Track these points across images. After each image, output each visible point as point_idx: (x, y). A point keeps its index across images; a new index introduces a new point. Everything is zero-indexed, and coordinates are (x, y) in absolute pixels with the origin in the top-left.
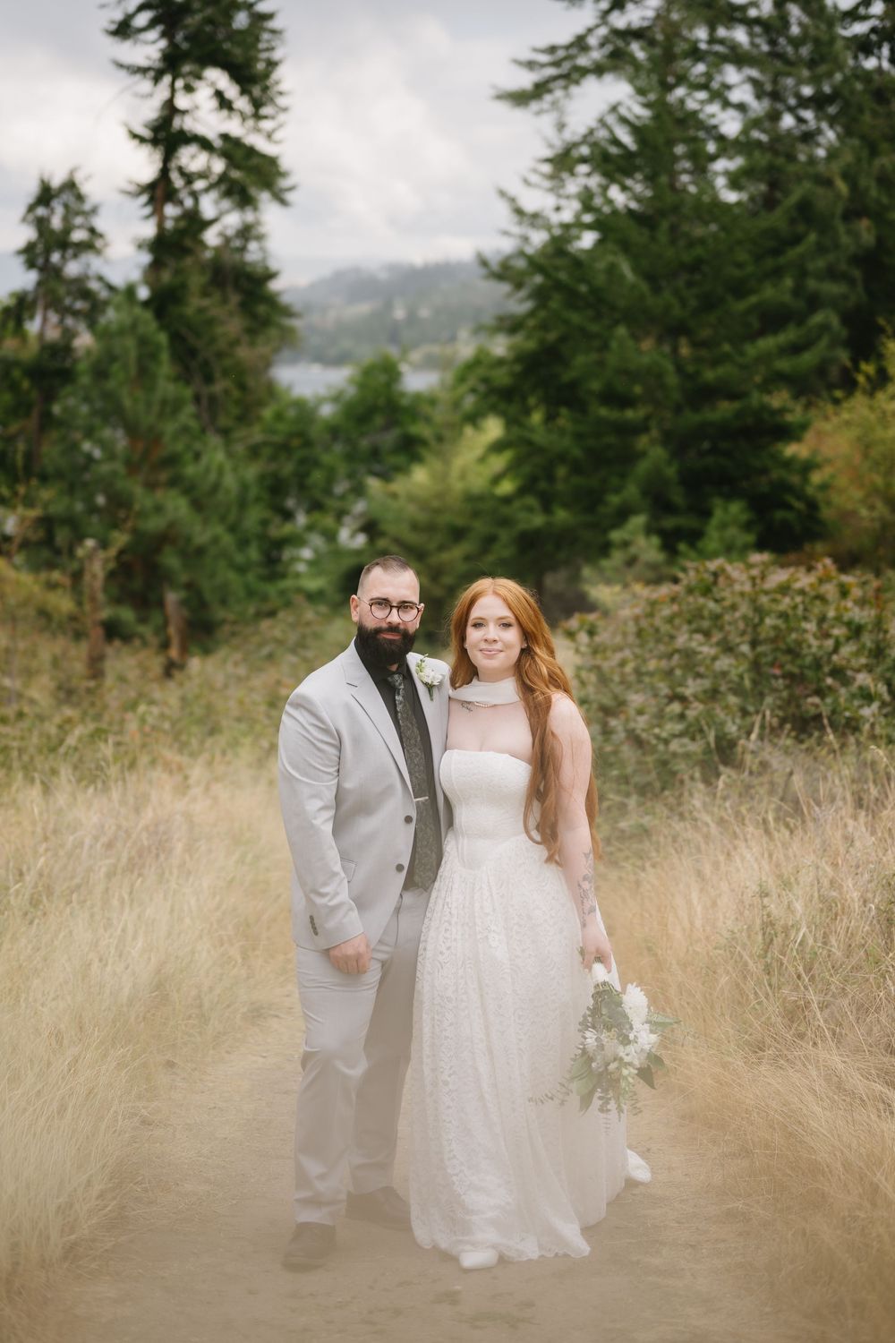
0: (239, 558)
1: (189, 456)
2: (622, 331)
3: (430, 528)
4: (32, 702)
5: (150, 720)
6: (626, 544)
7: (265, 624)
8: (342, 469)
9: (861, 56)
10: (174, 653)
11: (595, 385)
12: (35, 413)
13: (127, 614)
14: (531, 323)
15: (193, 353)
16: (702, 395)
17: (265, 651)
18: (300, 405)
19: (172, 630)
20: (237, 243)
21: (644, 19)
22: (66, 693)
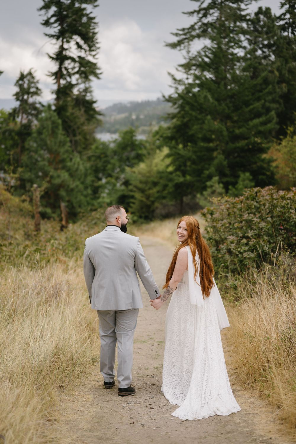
0: (85, 193)
1: (68, 159)
2: (209, 117)
3: (146, 183)
4: (16, 239)
5: (55, 245)
6: (211, 186)
7: (93, 213)
8: (117, 164)
9: (282, 32)
10: (64, 223)
11: (200, 136)
12: (19, 147)
13: (49, 210)
14: (179, 115)
15: (70, 127)
16: (235, 138)
17: (94, 222)
18: (104, 144)
19: (63, 215)
20: (84, 94)
21: (213, 20)
22: (28, 236)
